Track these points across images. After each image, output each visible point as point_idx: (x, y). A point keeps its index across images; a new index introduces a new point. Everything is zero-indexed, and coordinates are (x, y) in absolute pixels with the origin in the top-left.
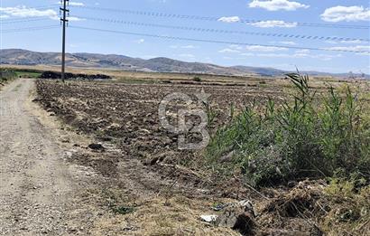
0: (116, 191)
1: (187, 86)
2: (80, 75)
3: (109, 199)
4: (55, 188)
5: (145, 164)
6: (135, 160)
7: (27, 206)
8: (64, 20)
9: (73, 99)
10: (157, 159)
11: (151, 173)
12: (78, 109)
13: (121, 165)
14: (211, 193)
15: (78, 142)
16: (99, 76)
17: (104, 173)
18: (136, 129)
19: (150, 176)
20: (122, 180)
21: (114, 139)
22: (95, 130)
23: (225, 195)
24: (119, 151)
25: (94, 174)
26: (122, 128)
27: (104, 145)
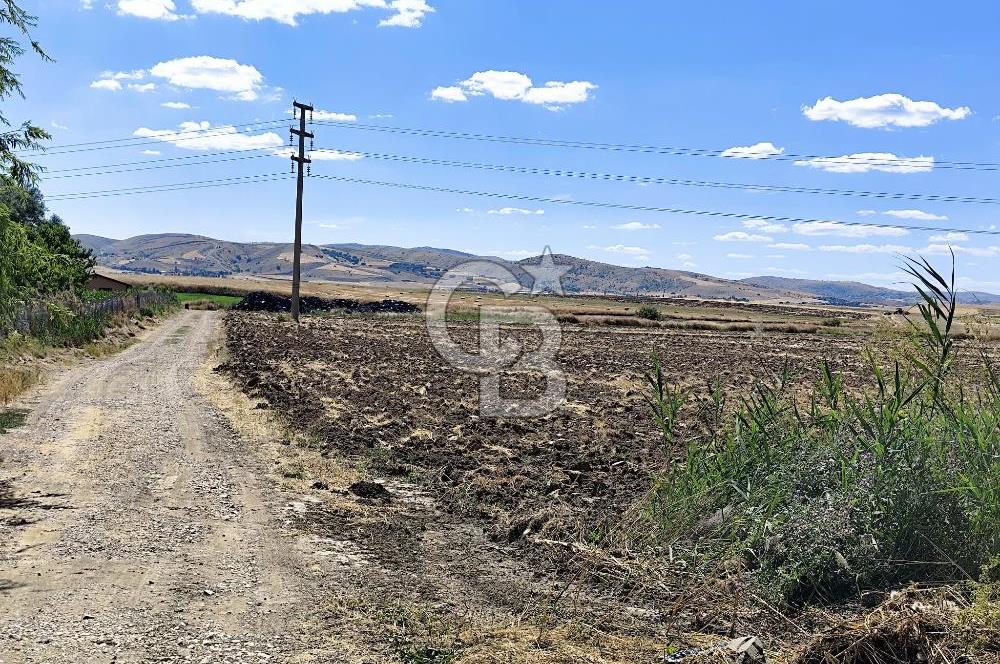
0: (413, 607)
1: (620, 330)
2: (339, 303)
3: (394, 627)
4: (259, 593)
5: (494, 539)
6: (468, 528)
7: (186, 639)
8: (301, 160)
9: (317, 366)
10: (524, 526)
11: (509, 562)
12: (329, 393)
13: (432, 538)
14: (663, 619)
15: (323, 479)
16: (388, 305)
17: (387, 560)
18: (476, 445)
19: (506, 570)
20: (431, 577)
21: (416, 470)
22: (370, 445)
23: (699, 625)
24: (427, 502)
25: (359, 562)
26: (440, 443)
27: (392, 485)
